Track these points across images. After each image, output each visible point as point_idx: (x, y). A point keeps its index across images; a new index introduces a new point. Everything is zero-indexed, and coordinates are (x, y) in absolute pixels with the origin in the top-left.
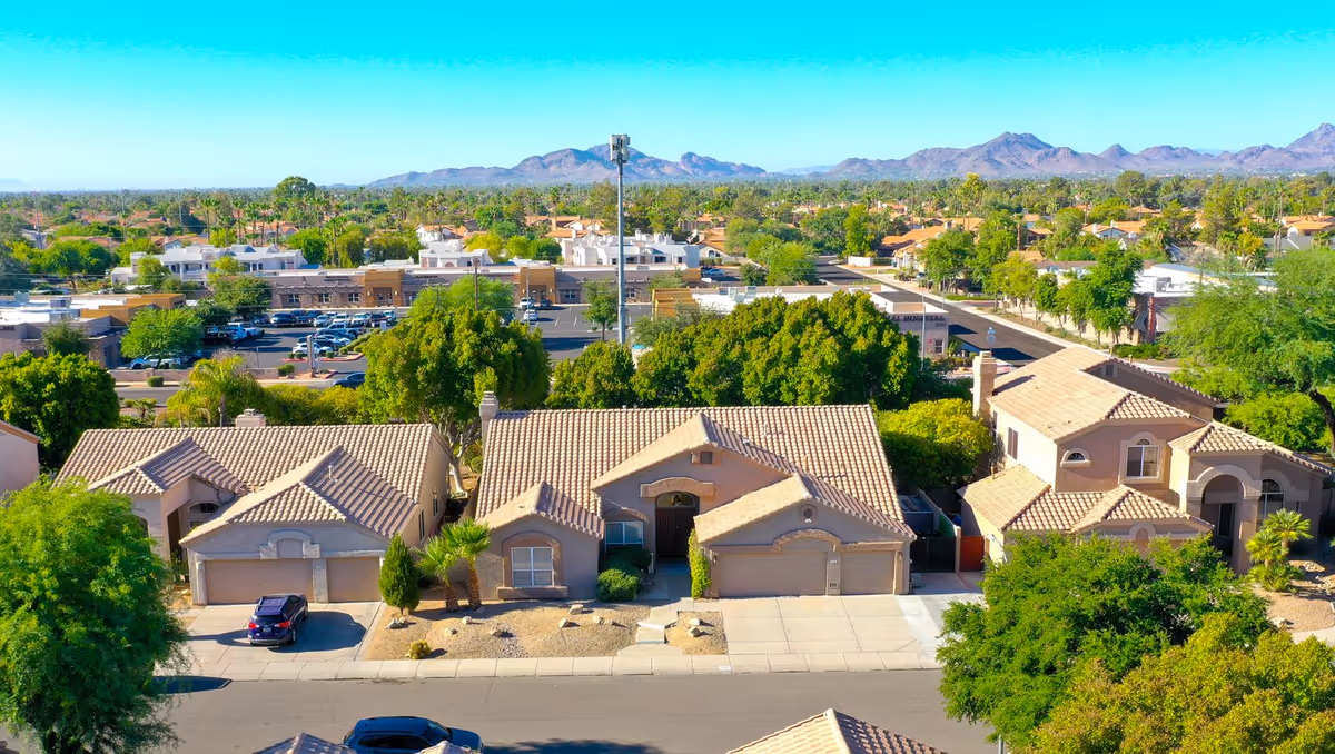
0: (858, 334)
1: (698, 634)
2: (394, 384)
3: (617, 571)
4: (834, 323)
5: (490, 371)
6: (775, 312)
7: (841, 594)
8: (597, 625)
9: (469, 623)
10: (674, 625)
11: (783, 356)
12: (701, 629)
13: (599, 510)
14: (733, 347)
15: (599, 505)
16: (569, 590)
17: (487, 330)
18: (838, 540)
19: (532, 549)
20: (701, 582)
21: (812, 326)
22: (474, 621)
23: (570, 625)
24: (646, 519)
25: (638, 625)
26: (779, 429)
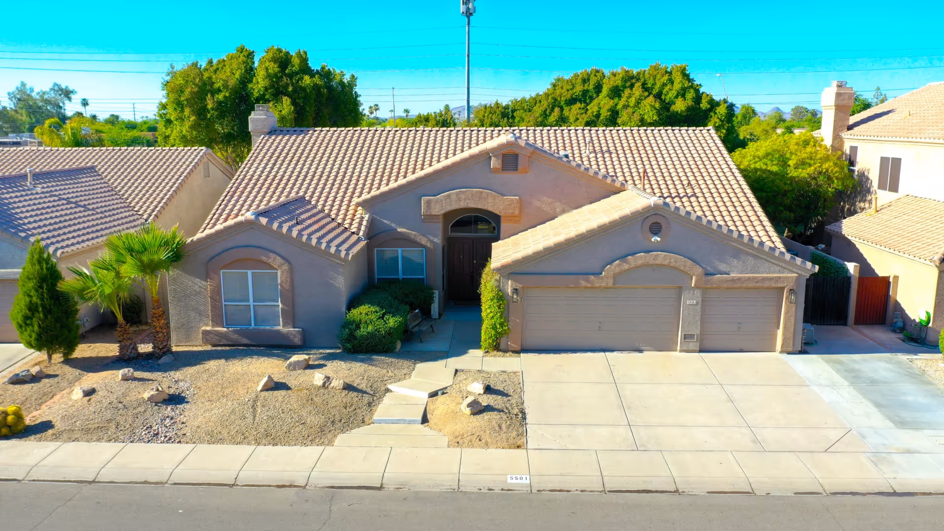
0: (677, 97)
1: (477, 409)
2: (182, 111)
3: (373, 309)
4: (652, 88)
5: (286, 101)
6: (593, 80)
7: (701, 351)
8: (319, 388)
9: (125, 379)
10: (444, 391)
11: (602, 118)
12: (485, 400)
13: (363, 228)
14: (552, 110)
15: (364, 223)
16: (304, 334)
17: (294, 66)
18: (699, 270)
19: (250, 272)
20: (494, 327)
21: (631, 89)
22: (138, 374)
23: (275, 386)
24: (429, 245)
25: (388, 390)
26: (605, 149)
